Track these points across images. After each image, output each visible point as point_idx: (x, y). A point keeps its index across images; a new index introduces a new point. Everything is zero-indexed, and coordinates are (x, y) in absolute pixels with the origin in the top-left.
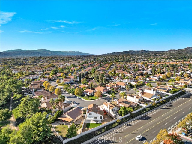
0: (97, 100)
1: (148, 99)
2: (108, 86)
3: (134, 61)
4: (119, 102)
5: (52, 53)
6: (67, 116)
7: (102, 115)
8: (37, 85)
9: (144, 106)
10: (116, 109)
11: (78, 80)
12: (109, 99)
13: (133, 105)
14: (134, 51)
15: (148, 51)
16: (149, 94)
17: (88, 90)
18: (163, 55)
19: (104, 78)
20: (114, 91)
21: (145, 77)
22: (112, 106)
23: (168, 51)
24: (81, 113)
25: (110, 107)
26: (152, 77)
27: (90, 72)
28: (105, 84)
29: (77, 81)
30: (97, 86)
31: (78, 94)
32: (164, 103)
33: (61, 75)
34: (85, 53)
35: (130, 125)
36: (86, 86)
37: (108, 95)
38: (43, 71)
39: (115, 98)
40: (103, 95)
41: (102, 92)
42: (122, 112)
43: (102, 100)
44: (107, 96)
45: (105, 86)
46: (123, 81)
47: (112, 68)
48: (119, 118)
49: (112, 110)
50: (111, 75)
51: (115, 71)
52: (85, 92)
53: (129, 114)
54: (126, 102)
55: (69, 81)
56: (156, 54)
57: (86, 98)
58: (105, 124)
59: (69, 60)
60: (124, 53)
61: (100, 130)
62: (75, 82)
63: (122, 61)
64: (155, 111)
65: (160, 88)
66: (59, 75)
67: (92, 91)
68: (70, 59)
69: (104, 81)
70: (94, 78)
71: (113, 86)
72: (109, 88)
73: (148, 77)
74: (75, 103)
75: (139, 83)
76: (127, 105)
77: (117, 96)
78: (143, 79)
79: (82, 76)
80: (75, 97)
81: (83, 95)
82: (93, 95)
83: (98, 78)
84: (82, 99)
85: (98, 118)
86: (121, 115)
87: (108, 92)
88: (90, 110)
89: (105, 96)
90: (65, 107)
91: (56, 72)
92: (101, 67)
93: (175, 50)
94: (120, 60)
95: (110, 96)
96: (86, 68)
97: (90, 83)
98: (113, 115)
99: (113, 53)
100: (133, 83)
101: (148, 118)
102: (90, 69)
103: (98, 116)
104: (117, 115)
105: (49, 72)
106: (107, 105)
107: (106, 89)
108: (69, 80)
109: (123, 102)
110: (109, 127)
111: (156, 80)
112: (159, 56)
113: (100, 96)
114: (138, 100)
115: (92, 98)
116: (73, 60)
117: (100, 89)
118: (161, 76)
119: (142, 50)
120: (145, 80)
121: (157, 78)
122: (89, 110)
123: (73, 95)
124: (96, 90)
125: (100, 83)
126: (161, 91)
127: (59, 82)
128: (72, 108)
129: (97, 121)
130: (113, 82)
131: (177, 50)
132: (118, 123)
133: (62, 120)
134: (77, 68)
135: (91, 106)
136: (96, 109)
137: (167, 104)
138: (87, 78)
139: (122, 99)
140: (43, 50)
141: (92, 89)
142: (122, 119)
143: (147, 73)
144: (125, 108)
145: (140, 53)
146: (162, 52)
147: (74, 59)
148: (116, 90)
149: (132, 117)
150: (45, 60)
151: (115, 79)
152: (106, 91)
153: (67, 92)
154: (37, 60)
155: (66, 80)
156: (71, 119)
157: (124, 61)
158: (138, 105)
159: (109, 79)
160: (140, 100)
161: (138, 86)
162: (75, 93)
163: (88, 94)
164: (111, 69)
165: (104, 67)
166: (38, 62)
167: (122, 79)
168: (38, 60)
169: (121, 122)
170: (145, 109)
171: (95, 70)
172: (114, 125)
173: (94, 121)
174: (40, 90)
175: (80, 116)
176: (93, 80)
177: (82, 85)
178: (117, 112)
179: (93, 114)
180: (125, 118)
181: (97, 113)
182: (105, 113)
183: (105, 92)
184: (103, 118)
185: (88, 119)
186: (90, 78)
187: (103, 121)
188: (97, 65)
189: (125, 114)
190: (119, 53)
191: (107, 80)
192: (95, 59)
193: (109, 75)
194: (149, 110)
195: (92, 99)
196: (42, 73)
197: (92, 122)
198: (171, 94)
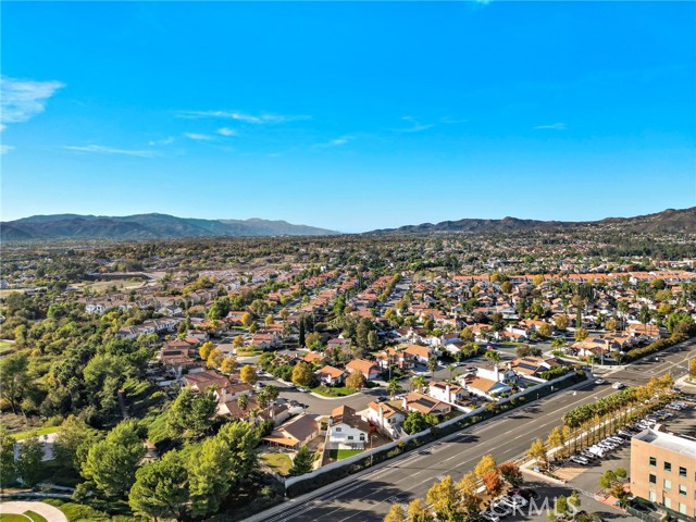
0: (353, 397)
1: (481, 394)
2: (381, 358)
3: (471, 267)
4: (409, 403)
5: (185, 228)
6: (285, 434)
7: (365, 430)
8: (179, 353)
9: (468, 410)
10: (399, 417)
11: (296, 337)
12: (383, 396)
13: (441, 408)
14: (480, 221)
15: (529, 221)
16: (487, 381)
17: (328, 369)
18: (577, 237)
19: (371, 332)
20: (397, 371)
21: (490, 327)
22: (388, 412)
23: (599, 222)
24: (317, 429)
25: (385, 413)
26: (509, 329)
27: (330, 310)
28: (376, 350)
29: (291, 341)
30: (352, 358)
31: (301, 381)
32: (518, 403)
33: (242, 321)
34: (305, 228)
35: (428, 453)
36: (322, 356)
37: (382, 383)
38: (182, 305)
39: (397, 393)
40: (368, 384)
41: (367, 376)
42: (411, 425)
43: (366, 397)
44: (378, 385)
45: (373, 359)
46: (423, 340)
47: (398, 291)
48: (405, 437)
49: (389, 421)
50: (392, 323)
51: (405, 308)
52: (321, 374)
53: (428, 431)
54: (423, 402)
55: (268, 339)
56: (557, 232)
57: (322, 392)
58: (371, 451)
59: (253, 256)
60: (444, 229)
61: (362, 462)
62: (286, 342)
63: (434, 265)
64: (492, 424)
65: (521, 365)
66: (235, 320)
67: (337, 373)
68: (258, 255)
69: (373, 341)
70: (341, 330)
71: (396, 357)
72: (384, 364)
73: (500, 328)
74: (295, 403)
75: (470, 348)
76: (425, 410)
77: (404, 386)
78: (485, 336)
79: (307, 325)
80: (294, 389)
81: (313, 382)
82: (342, 385)
83: (353, 331)
84: (313, 394)
85: (357, 439)
86: (408, 432)
87: (381, 375)
88: (337, 421)
89: (374, 385)
90: (276, 413)
91: (223, 311)
92: (364, 288)
93: (623, 220)
94: (426, 262)
95: (386, 385)
96: (314, 291)
97: (330, 346)
98: (391, 431)
99: (404, 228)
100: (453, 349)
101: (473, 439)
102: (328, 299)
103: (356, 433)
104: (400, 432)
105: (200, 308)
106: (376, 409)
107: (376, 367)
108: (269, 336)
109: (417, 401)
110: (381, 458)
111: (522, 339)
112: (564, 240)
113: (360, 387)
114: (454, 397)
115: (338, 390)
116: (266, 258)
117: (359, 367)
118: (539, 326)
120: (490, 339)
121: (523, 333)
122: (335, 420)
123: (289, 384)
124: (349, 368)
125: (360, 349)
126: (521, 372)
127: (241, 345)
128: (292, 416)
129: (353, 445)
130: (397, 343)
131: (630, 220)
132: (400, 448)
133: (273, 444)
134: (286, 293)
135: (339, 411)
136: (350, 418)
137: (527, 407)
138: (321, 330)
139: (416, 394)
140: (153, 215)
141: (340, 367)
142: (411, 441)
143: (500, 316)
144: (418, 415)
145: (499, 228)
146: (578, 224)
147: (269, 254)
148: (405, 370)
149: (436, 435)
150: (169, 258)
151: (404, 333)
152: (375, 372)
153: (268, 375)
154: (142, 258)
155: (260, 336)
156: (294, 441)
157: (440, 264)
158: (453, 408)
159: (384, 335)
160: (458, 396)
161: (464, 358)
162: (294, 379)
163: (329, 380)
164: (394, 298)
165: (372, 292)
166: (148, 266)
167: (424, 336)
168: (147, 257)
169: (407, 448)
170: (468, 419)
171: (344, 301)
172: (390, 454)
173: (347, 445)
174: (197, 370)
175: (314, 435)
176: (341, 337)
177: (309, 354)
178: (401, 424)
179: (345, 428)
180: (418, 438)
181: (352, 427)
182: (372, 427)
183: (374, 376)
184: (366, 439)
185: (332, 439)
186: (329, 331)
187: (366, 446)
188: (349, 280)
189: (417, 430)
190: (425, 227)
191: (381, 337)
192: (343, 253)
193: (385, 322)
194: (478, 422)
195: (339, 395)
196: (179, 310)
197: (341, 447)
198: (544, 381)
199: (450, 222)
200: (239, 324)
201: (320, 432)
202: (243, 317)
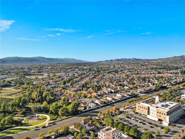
0: (93, 99)
1: (116, 98)
2: (99, 92)
3: (121, 72)
4: (103, 100)
5: (48, 60)
6: (82, 104)
8: (58, 92)
9: (114, 101)
10: (101, 102)
12: (99, 99)
13: (109, 101)
16: (118, 96)
17: (88, 94)
19: (97, 88)
20: (102, 95)
22: (99, 101)
24: (87, 104)
26: (125, 87)
28: (98, 91)
29: (80, 89)
30: (93, 92)
31: (83, 97)
34: (80, 60)
35: (106, 107)
36: (87, 92)
37: (99, 97)
38: (55, 82)
39: (101, 99)
40: (96, 97)
43: (96, 99)
45: (97, 93)
46: (107, 89)
47: (103, 78)
50: (101, 86)
51: (104, 82)
52: (87, 95)
53: (106, 104)
55: (75, 89)
57: (87, 98)
58: (96, 107)
59: (67, 69)
60: (116, 61)
61: (95, 108)
63: (112, 72)
64: (118, 103)
66: (67, 85)
70: (90, 87)
71: (101, 92)
72: (99, 94)
73: (123, 87)
74: (83, 100)
75: (116, 91)
76: (106, 101)
77: (103, 97)
78: (120, 88)
79: (83, 86)
82: (91, 97)
83: (93, 88)
85: (94, 105)
86: (103, 104)
90: (80, 101)
91: (65, 83)
92: (95, 78)
96: (84, 78)
97: (88, 90)
98: (100, 104)
99: (106, 61)
100: (113, 91)
102: (87, 80)
103: (94, 104)
105: (59, 82)
106: (97, 101)
107: (98, 94)
108: (75, 88)
110: (98, 108)
112: (146, 65)
114: (111, 99)
115: (90, 98)
117: (94, 94)
118: (131, 86)
119: (134, 58)
120: (121, 89)
121: (128, 88)
122: (90, 102)
124: (92, 94)
125: (94, 91)
126: (125, 95)
127: (70, 90)
128: (82, 102)
130: (102, 90)
133: (80, 106)
134: (78, 79)
135: (91, 101)
136: (93, 102)
137: (124, 101)
138: (86, 87)
139: (105, 99)
140: (39, 57)
141: (90, 94)
142: (103, 106)
143: (124, 84)
145: (131, 61)
147: (72, 68)
148: (103, 95)
149: (108, 105)
150: (46, 69)
151: (103, 88)
152: (97, 95)
153: (77, 96)
156: (83, 105)
158: (111, 101)
159: (99, 88)
160: (112, 99)
161: (115, 93)
163: (88, 96)
164: (102, 80)
165: (97, 79)
167: (107, 88)
168: (41, 69)
169: (102, 107)
170: (114, 103)
171: (91, 81)
172: (100, 107)
174: (63, 95)
176: (90, 88)
177: (84, 92)
178: (102, 103)
179: (92, 103)
182: (96, 103)
185: (90, 105)
186: (88, 87)
187: (95, 106)
188: (92, 76)
189: (104, 104)
190: (111, 61)
191: (99, 89)
192: (90, 68)
193: (100, 85)
197: (91, 107)
198: (129, 96)
199: (118, 59)
200: (68, 86)
202: (69, 84)
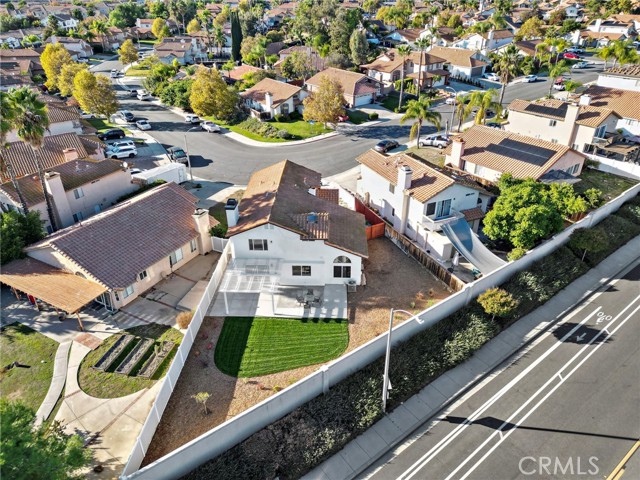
0: (314, 145)
2: (378, 69)
4: (466, 152)
7: (352, 248)
20: (413, 90)
21: (557, 27)
22: (426, 180)
24: (194, 233)
29: (221, 56)
31: (209, 109)
37: (383, 113)
39: (425, 131)
40: (355, 117)
41: (350, 100)
43: (348, 140)
44: (375, 117)
50: (390, 26)
52: (252, 96)
54: (512, 148)
57: (253, 132)
62: (215, 57)
67: (288, 91)
69: (358, 50)
71: (406, 65)
72: (384, 79)
73: (578, 28)
80: (195, 125)
81: (236, 113)
82: (296, 116)
84: (232, 135)
85: (322, 275)
87: (379, 99)
89: (367, 118)
90: (77, 184)
95: (394, 117)
97: (283, 58)
98: (439, 244)
103: (322, 257)
106: (388, 173)
109: (492, 148)
113: (335, 120)
115: (284, 127)
117: (331, 82)
123: (186, 117)
124: (313, 86)
128: (144, 190)
129: (310, 296)
135: (269, 181)
136: (302, 201)
143: (563, 15)
151: (413, 37)
152: (368, 93)
153: (158, 102)
158: (586, 165)
159: (378, 44)
162: (194, 104)
163: (267, 107)
173: (289, 292)
183: (366, 99)
184: (357, 275)
186: (288, 44)
187: (357, 298)
191: (372, 46)
195: (288, 137)
197: (265, 309)
200: (150, 37)
201: (207, 241)
202: (153, 24)
